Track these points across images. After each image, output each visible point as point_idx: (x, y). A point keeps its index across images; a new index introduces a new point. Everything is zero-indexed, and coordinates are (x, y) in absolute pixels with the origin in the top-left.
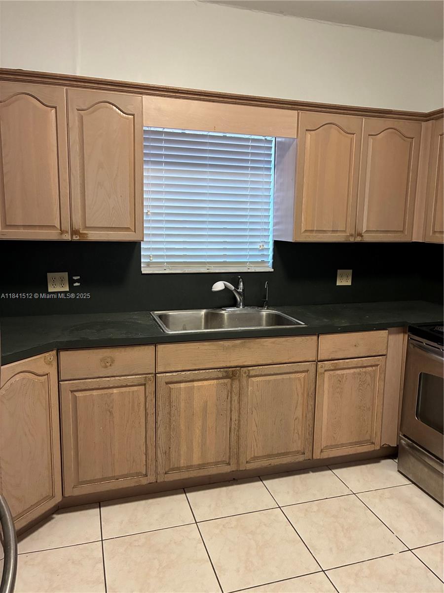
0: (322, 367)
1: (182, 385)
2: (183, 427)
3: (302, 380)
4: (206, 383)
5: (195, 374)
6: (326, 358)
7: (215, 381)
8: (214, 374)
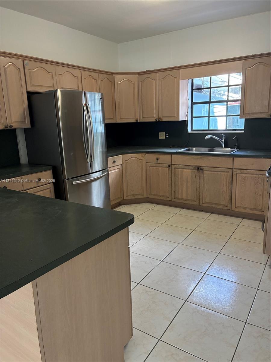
0: (235, 171)
1: (180, 170)
2: (180, 184)
3: (226, 175)
4: (188, 170)
5: (184, 167)
6: (237, 168)
7: (191, 170)
8: (191, 167)
